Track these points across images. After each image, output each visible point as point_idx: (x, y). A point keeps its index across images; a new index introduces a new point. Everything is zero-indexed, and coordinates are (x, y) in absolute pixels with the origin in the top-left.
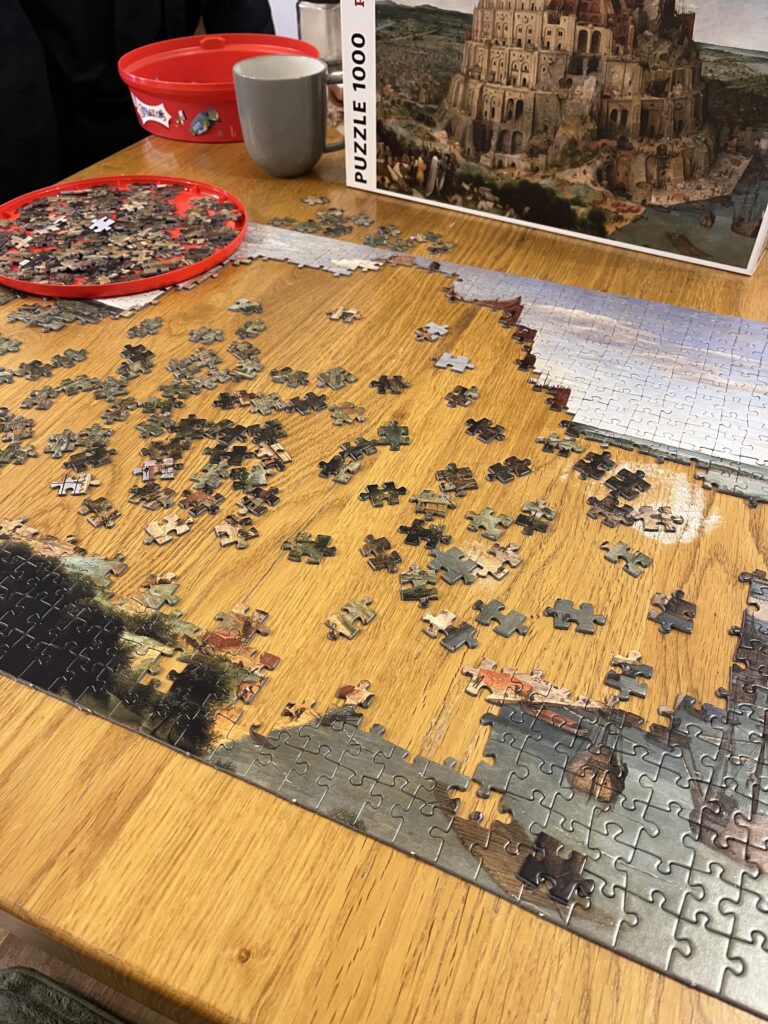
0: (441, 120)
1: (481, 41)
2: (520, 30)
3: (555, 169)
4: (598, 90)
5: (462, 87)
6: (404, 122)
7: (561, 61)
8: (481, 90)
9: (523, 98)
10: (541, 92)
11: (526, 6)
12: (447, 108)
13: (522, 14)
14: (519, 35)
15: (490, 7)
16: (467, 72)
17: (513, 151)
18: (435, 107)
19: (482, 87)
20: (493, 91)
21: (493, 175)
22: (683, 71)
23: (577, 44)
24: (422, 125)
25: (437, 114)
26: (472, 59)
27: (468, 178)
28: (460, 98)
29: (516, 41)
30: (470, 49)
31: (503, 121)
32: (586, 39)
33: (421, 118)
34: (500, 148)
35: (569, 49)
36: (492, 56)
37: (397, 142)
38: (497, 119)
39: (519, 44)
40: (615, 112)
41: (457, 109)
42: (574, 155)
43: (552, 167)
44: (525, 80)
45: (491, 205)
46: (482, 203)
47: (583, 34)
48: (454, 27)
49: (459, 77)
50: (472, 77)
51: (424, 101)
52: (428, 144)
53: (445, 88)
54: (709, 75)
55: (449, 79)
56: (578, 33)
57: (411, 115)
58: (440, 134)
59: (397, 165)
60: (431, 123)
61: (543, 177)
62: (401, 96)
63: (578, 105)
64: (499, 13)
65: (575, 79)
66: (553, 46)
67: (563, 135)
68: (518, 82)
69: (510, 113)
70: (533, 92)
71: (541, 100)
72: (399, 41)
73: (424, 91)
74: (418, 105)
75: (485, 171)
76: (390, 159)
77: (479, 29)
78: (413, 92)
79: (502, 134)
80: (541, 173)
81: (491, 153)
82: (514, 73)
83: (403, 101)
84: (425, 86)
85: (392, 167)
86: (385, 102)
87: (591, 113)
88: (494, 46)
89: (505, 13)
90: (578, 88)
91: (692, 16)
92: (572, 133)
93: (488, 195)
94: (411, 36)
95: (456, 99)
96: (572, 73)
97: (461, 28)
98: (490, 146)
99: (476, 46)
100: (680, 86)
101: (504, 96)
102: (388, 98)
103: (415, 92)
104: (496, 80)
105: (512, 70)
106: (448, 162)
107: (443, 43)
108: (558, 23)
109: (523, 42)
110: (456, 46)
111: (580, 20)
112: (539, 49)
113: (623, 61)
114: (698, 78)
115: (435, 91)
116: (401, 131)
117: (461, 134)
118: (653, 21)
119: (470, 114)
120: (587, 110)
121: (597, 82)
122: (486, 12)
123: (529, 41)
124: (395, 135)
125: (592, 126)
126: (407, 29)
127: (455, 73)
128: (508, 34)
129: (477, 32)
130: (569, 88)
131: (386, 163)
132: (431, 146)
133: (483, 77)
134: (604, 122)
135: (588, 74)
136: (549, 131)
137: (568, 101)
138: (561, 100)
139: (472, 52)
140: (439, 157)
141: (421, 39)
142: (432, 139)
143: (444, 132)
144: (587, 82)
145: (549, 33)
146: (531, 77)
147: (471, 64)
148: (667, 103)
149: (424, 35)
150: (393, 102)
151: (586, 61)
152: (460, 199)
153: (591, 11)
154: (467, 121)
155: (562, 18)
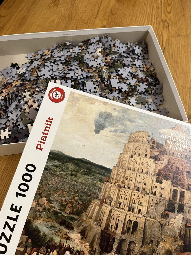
0: (78, 227)
1: (115, 184)
2: (139, 183)
4: (184, 222)
5: (97, 207)
6: (49, 224)
7: (162, 203)
8: (111, 212)
9: (138, 220)
10: (150, 219)
11: (144, 171)
12: (84, 219)
13: (142, 175)
14: (139, 185)
15: (123, 167)
16: (103, 200)
18: (76, 217)
19: (112, 209)
20: (119, 213)
23: (171, 196)
24: (63, 228)
25: (76, 222)
26: (107, 193)
28: (95, 214)
29: (136, 188)
30: (106, 187)
31: (123, 233)
32: (177, 194)
35: (168, 197)
36: (120, 193)
38: (119, 231)
39: (138, 190)
41: (92, 221)
44: (140, 210)
47: (175, 191)
48: (99, 173)
49: (97, 202)
50: (106, 203)
51: (69, 212)
53: (85, 207)
55: (90, 202)
56: (172, 190)
57: (56, 220)
58: (75, 236)
60: (70, 228)
62: (52, 206)
63: (172, 230)
64: (128, 171)
65: (171, 214)
66: (158, 194)
67: (163, 247)
68: (136, 211)
69: (129, 228)
70: (144, 218)
71: (149, 223)
72: (60, 174)
73: (70, 206)
74: (64, 214)
77: (115, 177)
78: (61, 204)
79: (122, 241)
82: (133, 205)
83: (52, 209)
84: (71, 203)
86: (38, 208)
87: (180, 235)
88: (123, 188)
89: (131, 172)
90: (172, 220)
92: (168, 246)
94: (69, 173)
95: (92, 214)
96: (169, 211)
97: (104, 175)
98: (112, 249)
99: (111, 186)
101: (126, 218)
102: (41, 206)
103: (63, 206)
104: (121, 207)
105: (132, 203)
107: (90, 181)
108: (162, 183)
109: (141, 189)
110: (99, 184)
111: (174, 184)
112: (150, 194)
115: (78, 207)
117: (92, 238)
119: (100, 226)
120: (177, 234)
121: (183, 218)
122: (120, 169)
123: (144, 189)
124: (39, 232)
125: (180, 243)
126: (68, 168)
127: (94, 199)
128: (132, 183)
129: (113, 179)
130: (167, 219)
133: (113, 204)
135: (178, 213)
136: (154, 243)
137: (166, 226)
138: (162, 226)
139: (108, 189)
141: (76, 176)
142: (68, 238)
143: (79, 235)
144: (177, 217)
145: (156, 187)
146: (144, 210)
147: (106, 196)
149: (79, 174)
150: (44, 209)
151: (177, 206)
153: (180, 180)
154: (97, 229)
155: (164, 181)
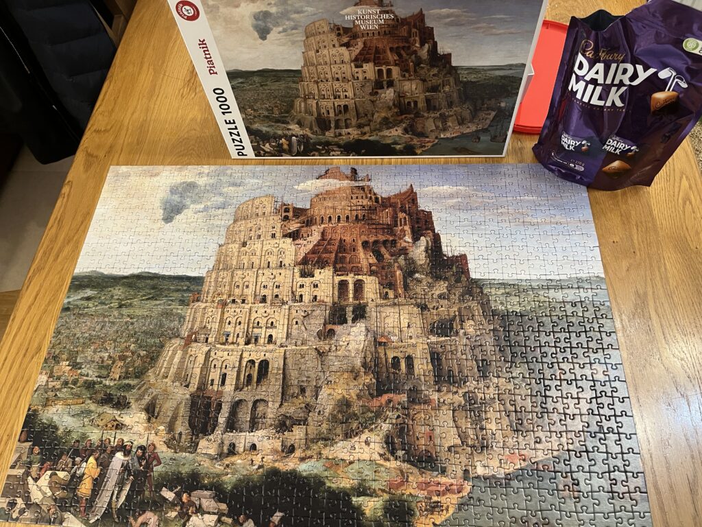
0: (292, 120)
1: (311, 81)
2: (337, 73)
3: (377, 131)
4: (396, 94)
5: (303, 104)
6: (266, 124)
7: (368, 84)
10: (359, 99)
11: (338, 62)
12: (295, 114)
13: (337, 66)
14: (337, 76)
15: (312, 65)
16: (305, 96)
17: (347, 127)
18: (287, 115)
19: (317, 102)
20: (325, 103)
21: (336, 139)
22: (449, 80)
23: (377, 76)
24: (279, 124)
25: (289, 118)
26: (306, 90)
27: (320, 144)
28: (303, 109)
29: (335, 79)
30: (303, 86)
31: (336, 115)
32: (383, 74)
33: (278, 121)
34: (337, 127)
35: (373, 79)
36: (320, 87)
37: (264, 134)
38: (332, 115)
39: (338, 80)
40: (409, 103)
41: (302, 114)
42: (387, 124)
43: (374, 131)
44: (346, 95)
45: (339, 153)
46: (332, 153)
47: (380, 72)
49: (300, 100)
50: (309, 98)
51: (278, 113)
52: (287, 132)
53: (291, 106)
54: (465, 79)
55: (293, 101)
56: (376, 70)
57: (270, 121)
58: (294, 127)
59: (268, 144)
60: (286, 123)
61: (370, 136)
62: (260, 113)
63: (385, 102)
64: (320, 67)
65: (380, 91)
66: (361, 78)
67: (378, 117)
68: (342, 97)
69: (340, 111)
70: (353, 100)
71: (359, 103)
72: (250, 88)
73: (276, 109)
74: (274, 115)
75: (330, 139)
76: (261, 143)
78: (267, 110)
79: (337, 121)
80: (368, 135)
81: (332, 130)
82: (338, 93)
83: (262, 115)
84: (277, 107)
85: (264, 146)
86: (249, 117)
88: (320, 82)
89: (324, 66)
90: (383, 95)
91: (449, 55)
92: (383, 115)
93: (335, 149)
94: (258, 85)
95: (300, 109)
96: (377, 89)
97: (295, 77)
98: (330, 126)
99: (308, 84)
100: (448, 86)
101: (334, 104)
102: (250, 115)
103: (270, 110)
104: (326, 98)
105: (336, 92)
106: (304, 138)
108: (362, 67)
109: (341, 79)
111: (375, 64)
112: (352, 80)
113: (409, 80)
114: (457, 81)
115: (285, 108)
116: (264, 129)
117: (309, 124)
118: (425, 60)
119: (312, 115)
120: (391, 104)
121: (395, 91)
122: (310, 67)
123: (344, 78)
124: (261, 131)
125: (396, 110)
128: (329, 76)
129: (306, 77)
130: (377, 95)
131: (259, 145)
132: (289, 133)
133: (316, 97)
134: (403, 108)
135: (387, 88)
136: (369, 116)
137: (378, 101)
138: (373, 102)
139: (306, 88)
140: (297, 137)
141: (266, 85)
142: (289, 130)
143: (297, 125)
144: (388, 92)
145: (357, 73)
146: (350, 94)
147: (307, 92)
148: (441, 95)
149: (268, 83)
151: (385, 83)
152: (317, 153)
153: (383, 59)
154: (311, 118)
